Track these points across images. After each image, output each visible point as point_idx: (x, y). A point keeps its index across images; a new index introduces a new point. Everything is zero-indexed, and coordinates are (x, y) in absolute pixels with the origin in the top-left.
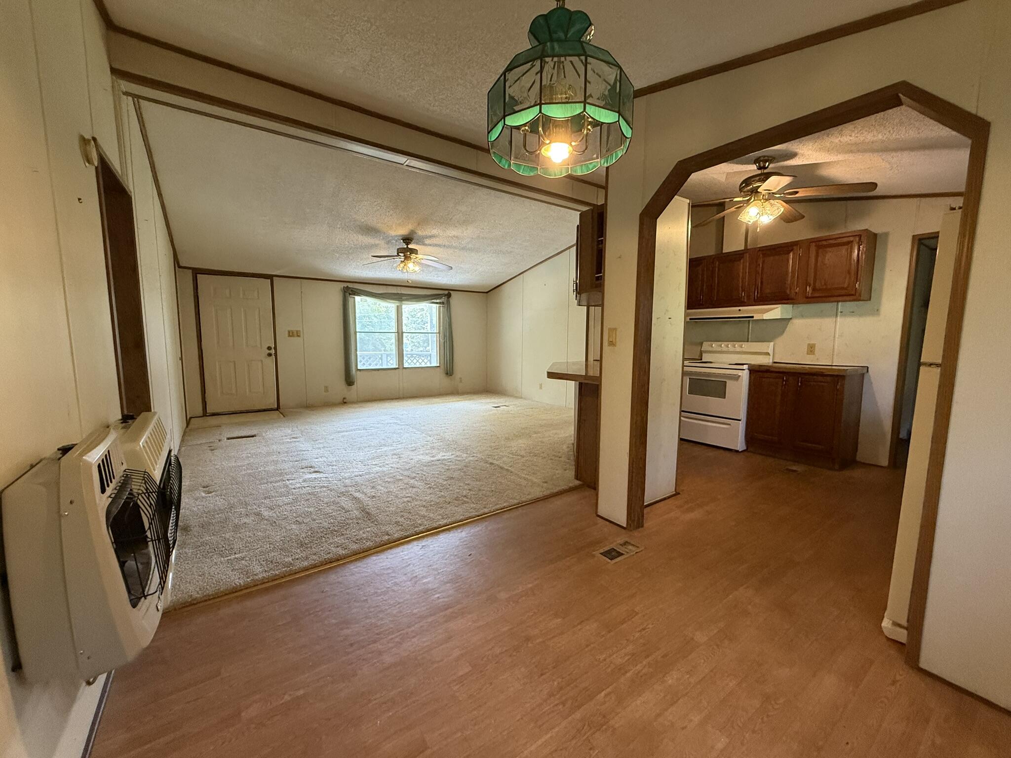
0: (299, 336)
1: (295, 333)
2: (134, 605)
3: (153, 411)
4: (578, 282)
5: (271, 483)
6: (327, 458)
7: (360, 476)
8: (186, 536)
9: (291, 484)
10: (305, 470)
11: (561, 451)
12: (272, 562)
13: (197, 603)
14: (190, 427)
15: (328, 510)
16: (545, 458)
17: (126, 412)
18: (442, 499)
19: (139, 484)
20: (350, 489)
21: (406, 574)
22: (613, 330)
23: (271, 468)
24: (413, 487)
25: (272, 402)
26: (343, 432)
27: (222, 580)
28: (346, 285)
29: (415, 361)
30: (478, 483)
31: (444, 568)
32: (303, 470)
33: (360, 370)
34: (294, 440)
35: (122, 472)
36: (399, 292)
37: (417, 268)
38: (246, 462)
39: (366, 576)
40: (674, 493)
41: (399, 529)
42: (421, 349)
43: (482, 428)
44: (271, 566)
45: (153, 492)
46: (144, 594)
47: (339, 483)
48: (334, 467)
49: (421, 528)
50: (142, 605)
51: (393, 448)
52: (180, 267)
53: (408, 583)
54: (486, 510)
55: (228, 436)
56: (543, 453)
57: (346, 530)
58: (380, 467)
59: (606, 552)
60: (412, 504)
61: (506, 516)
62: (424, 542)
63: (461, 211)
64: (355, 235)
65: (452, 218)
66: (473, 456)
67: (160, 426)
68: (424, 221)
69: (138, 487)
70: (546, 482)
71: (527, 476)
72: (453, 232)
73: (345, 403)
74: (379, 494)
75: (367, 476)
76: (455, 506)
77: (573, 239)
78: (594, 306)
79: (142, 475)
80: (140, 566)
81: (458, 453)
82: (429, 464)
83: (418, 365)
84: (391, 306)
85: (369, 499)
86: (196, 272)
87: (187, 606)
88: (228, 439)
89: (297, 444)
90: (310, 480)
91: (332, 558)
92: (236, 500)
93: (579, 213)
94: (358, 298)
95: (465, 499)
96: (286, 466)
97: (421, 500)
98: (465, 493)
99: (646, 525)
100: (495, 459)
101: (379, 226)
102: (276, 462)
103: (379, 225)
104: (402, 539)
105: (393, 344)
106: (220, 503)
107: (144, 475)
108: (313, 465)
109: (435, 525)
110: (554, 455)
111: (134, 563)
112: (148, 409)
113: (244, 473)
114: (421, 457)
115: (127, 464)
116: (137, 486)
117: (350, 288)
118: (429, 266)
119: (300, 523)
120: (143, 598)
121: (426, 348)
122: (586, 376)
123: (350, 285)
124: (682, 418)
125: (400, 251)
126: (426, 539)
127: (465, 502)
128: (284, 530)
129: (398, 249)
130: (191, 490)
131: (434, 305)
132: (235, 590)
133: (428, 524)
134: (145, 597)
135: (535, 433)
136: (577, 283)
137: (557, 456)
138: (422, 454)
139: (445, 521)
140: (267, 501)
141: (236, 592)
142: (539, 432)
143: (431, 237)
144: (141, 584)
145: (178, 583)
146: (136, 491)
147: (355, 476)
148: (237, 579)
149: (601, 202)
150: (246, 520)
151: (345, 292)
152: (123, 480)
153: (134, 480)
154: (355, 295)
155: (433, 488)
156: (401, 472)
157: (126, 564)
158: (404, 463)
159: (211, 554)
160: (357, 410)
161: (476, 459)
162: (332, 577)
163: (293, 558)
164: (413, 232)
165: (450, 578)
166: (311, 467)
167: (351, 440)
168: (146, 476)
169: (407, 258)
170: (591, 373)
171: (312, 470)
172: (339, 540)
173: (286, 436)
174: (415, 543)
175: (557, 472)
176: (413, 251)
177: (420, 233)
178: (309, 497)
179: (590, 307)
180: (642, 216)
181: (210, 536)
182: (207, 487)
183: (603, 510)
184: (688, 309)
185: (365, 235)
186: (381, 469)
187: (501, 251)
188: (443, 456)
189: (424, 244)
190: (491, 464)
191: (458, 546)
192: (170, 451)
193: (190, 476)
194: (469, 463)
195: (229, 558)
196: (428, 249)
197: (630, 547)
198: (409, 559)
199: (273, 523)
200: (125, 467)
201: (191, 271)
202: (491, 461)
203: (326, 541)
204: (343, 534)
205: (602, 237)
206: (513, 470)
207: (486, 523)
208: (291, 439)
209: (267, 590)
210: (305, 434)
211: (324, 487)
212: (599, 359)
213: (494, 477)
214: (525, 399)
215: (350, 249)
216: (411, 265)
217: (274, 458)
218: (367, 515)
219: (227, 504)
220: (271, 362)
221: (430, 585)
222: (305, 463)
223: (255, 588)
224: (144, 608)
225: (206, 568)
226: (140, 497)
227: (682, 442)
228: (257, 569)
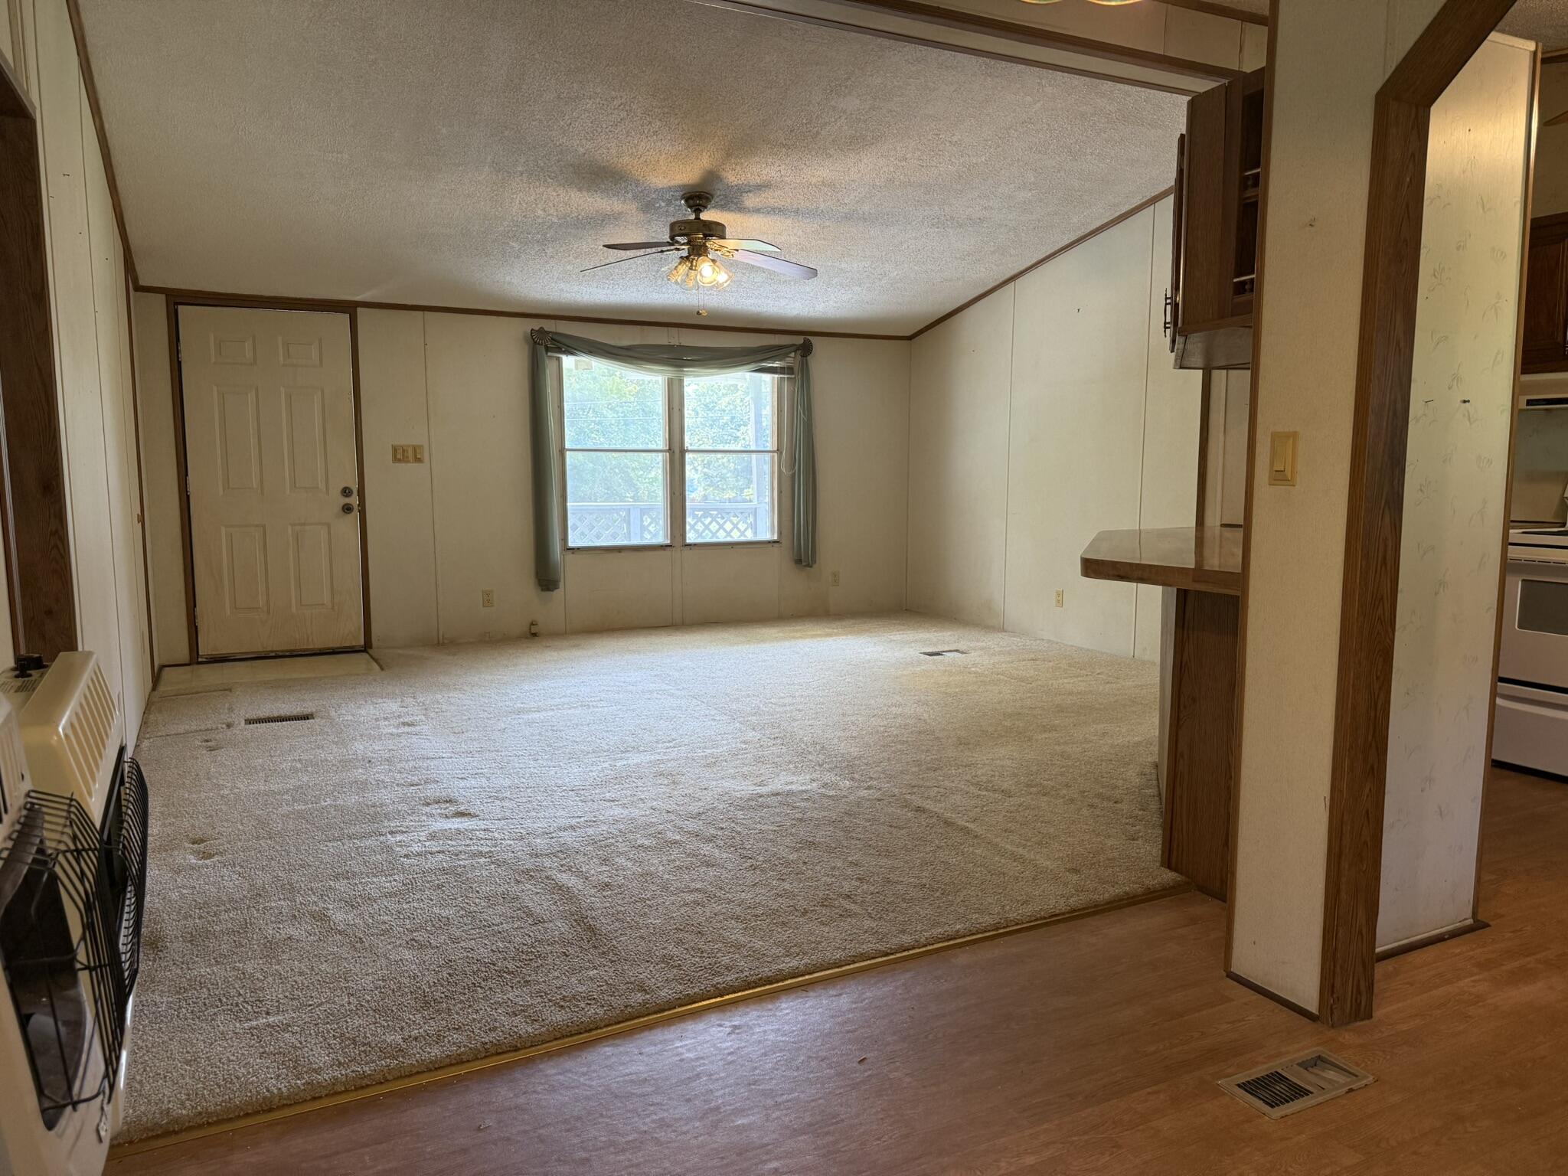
0: (418, 460)
1: (410, 453)
2: (50, 1125)
3: (80, 648)
4: (1179, 299)
5: (351, 838)
6: (488, 779)
7: (573, 828)
8: (154, 960)
9: (400, 844)
10: (434, 809)
11: (1120, 783)
12: (354, 1041)
13: (181, 1131)
14: (162, 688)
15: (492, 915)
16: (1072, 800)
17: (23, 652)
18: (785, 902)
19: (60, 828)
20: (547, 862)
21: (689, 1100)
22: (1285, 440)
23: (352, 800)
24: (708, 865)
25: (350, 630)
26: (529, 711)
27: (238, 1078)
28: (536, 324)
29: (714, 527)
30: (883, 861)
31: (792, 1090)
32: (428, 809)
33: (572, 549)
34: (407, 729)
35: (23, 796)
36: (675, 342)
37: (722, 277)
38: (292, 782)
39: (588, 1098)
40: (1470, 921)
41: (671, 976)
42: (731, 494)
43: (894, 710)
44: (353, 1052)
45: (90, 849)
46: (71, 1098)
47: (518, 846)
48: (507, 804)
49: (730, 978)
50: (67, 1124)
51: (658, 757)
52: (139, 288)
53: (697, 1124)
54: (906, 939)
55: (248, 716)
56: (1067, 786)
57: (536, 970)
58: (624, 806)
59: (1257, 1081)
60: (708, 910)
61: (963, 958)
62: (737, 1018)
63: (845, 112)
64: (561, 191)
65: (818, 133)
66: (869, 788)
67: (99, 688)
68: (743, 146)
69: (57, 836)
70: (1076, 871)
71: (1021, 850)
72: (820, 171)
73: (535, 635)
74: (621, 880)
75: (590, 831)
76: (822, 923)
77: (1167, 174)
78: (1227, 368)
79: (66, 807)
80: (63, 1030)
81: (830, 777)
82: (753, 803)
83: (722, 537)
84: (651, 381)
85: (593, 891)
86: (176, 299)
87: (157, 1137)
88: (249, 722)
89: (414, 739)
90: (448, 835)
91: (498, 1044)
92: (268, 878)
93: (1189, 98)
94: (568, 362)
95: (847, 905)
96: (385, 796)
97: (730, 901)
98: (847, 887)
99: (1378, 1014)
100: (928, 798)
101: (625, 161)
102: (362, 786)
103: (626, 159)
104: (681, 1006)
105: (655, 479)
106: (231, 882)
107: (70, 806)
108: (455, 795)
109: (767, 971)
110: (1099, 796)
111: (50, 1021)
112: (72, 646)
113: (286, 809)
114: (728, 784)
115: (33, 779)
116: (54, 834)
117: (548, 333)
118: (753, 268)
119: (421, 947)
120: (70, 1108)
121: (742, 490)
122: (1199, 572)
123: (549, 326)
124: (1499, 701)
125: (678, 229)
126: (742, 1009)
127: (849, 914)
128: (383, 960)
129: (673, 226)
130: (169, 846)
131: (767, 377)
132: (267, 1106)
133: (746, 967)
134: (75, 1105)
135: (1045, 729)
136: (1177, 305)
137: (1109, 799)
138: (734, 777)
139: (794, 963)
140: (341, 885)
141: (270, 1110)
142: (1054, 728)
143: (760, 187)
144: (66, 1073)
145: (138, 1078)
146: (54, 845)
147: (560, 829)
148: (273, 1080)
149: (1252, 63)
150: (292, 931)
151: (535, 343)
152: (26, 817)
153: (47, 818)
154: (560, 350)
155: (763, 870)
156: (679, 822)
157: (33, 1020)
158: (687, 800)
159: (212, 1011)
160: (565, 654)
161: (878, 795)
162: (503, 1093)
163: (407, 1034)
164: (712, 176)
165: (807, 1120)
166: (450, 801)
167: (550, 733)
168: (73, 809)
169: (697, 251)
170: (1213, 563)
171: (453, 809)
172: (518, 996)
173: (385, 719)
174: (714, 1018)
175: (1110, 842)
176: (715, 230)
177: (732, 177)
178: (443, 879)
179: (1215, 373)
180: (1386, 98)
181: (210, 965)
182: (202, 841)
183: (1247, 958)
184: (1524, 372)
185: (588, 191)
186: (626, 812)
187: (952, 218)
188: (787, 784)
189: (741, 209)
190: (919, 810)
191: (828, 1035)
192: (122, 750)
193: (162, 813)
194: (859, 804)
195: (254, 1023)
196: (755, 223)
197: (1331, 1074)
198: (697, 1059)
199: (356, 943)
200: (27, 786)
201: (163, 297)
202: (917, 801)
203: (486, 998)
204: (527, 982)
205: (1258, 165)
206: (979, 831)
207: (908, 975)
208: (398, 727)
209: (343, 1111)
210: (432, 715)
211: (481, 854)
212: (1241, 522)
213: (928, 849)
214: (1013, 633)
215: (550, 227)
216: (705, 267)
217: (359, 773)
218: (588, 931)
219: (246, 885)
220: (348, 527)
221: (754, 1135)
222: (433, 791)
223: (316, 1105)
224: (70, 1132)
225: (201, 1045)
226: (61, 858)
227: (1498, 771)
228: (320, 1057)
